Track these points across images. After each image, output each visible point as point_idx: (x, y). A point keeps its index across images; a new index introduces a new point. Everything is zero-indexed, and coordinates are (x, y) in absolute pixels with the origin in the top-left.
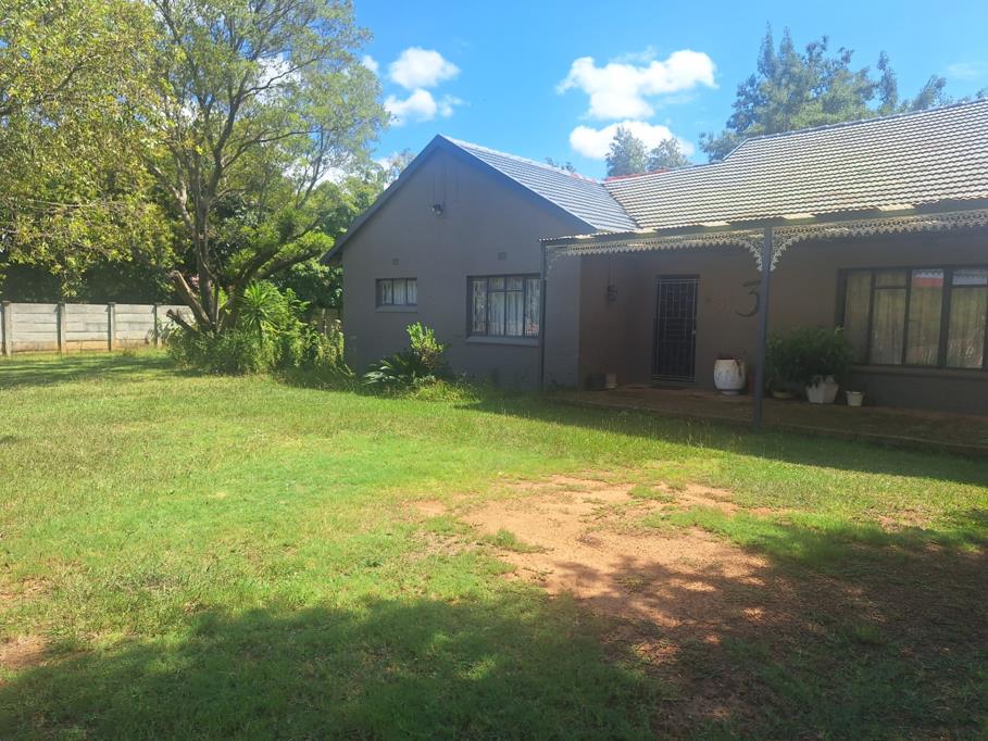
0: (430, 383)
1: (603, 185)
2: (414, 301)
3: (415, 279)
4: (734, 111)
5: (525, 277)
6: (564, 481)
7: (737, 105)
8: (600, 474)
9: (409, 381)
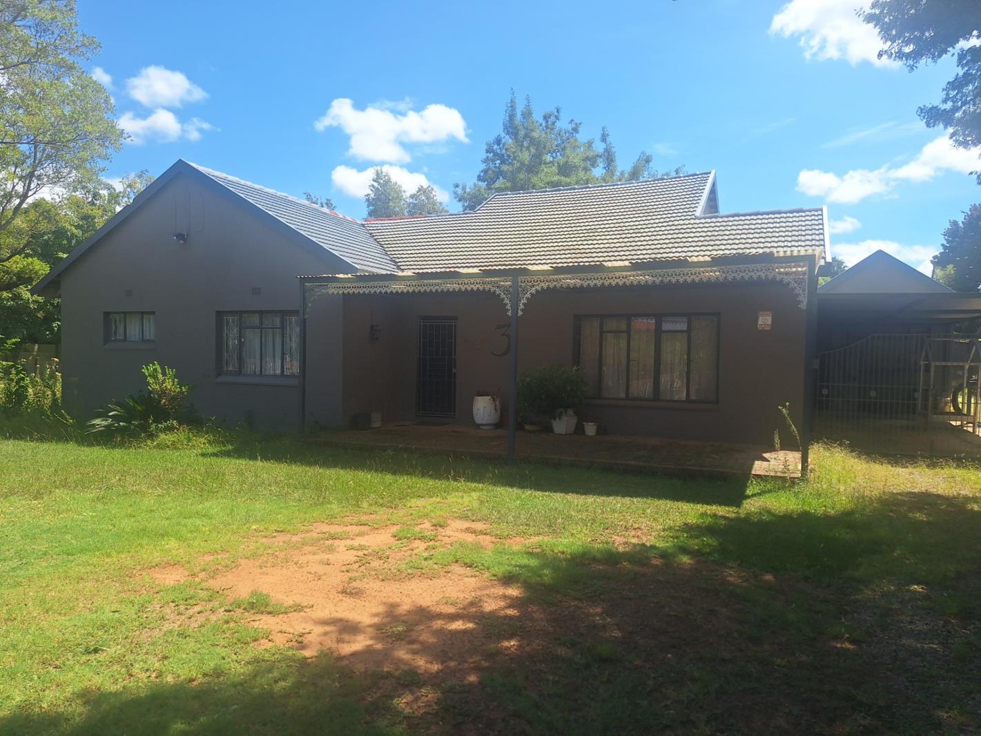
0: (170, 429)
1: (363, 225)
2: (152, 338)
3: (153, 313)
4: (483, 166)
5: (283, 314)
6: (326, 528)
7: (486, 161)
8: (364, 518)
9: (144, 428)
